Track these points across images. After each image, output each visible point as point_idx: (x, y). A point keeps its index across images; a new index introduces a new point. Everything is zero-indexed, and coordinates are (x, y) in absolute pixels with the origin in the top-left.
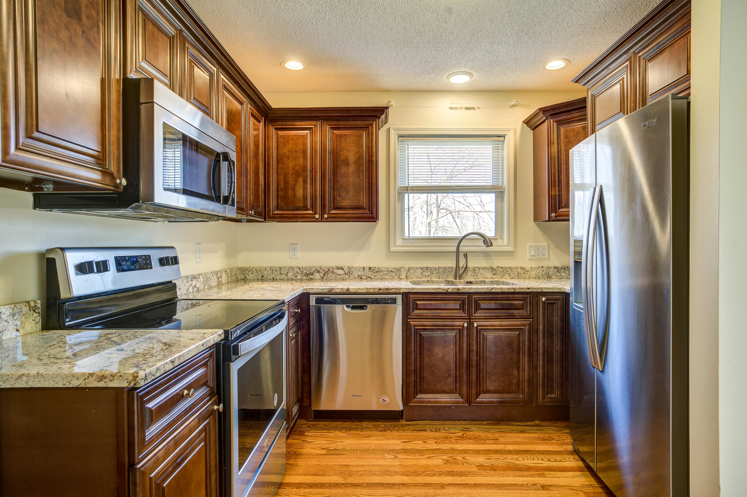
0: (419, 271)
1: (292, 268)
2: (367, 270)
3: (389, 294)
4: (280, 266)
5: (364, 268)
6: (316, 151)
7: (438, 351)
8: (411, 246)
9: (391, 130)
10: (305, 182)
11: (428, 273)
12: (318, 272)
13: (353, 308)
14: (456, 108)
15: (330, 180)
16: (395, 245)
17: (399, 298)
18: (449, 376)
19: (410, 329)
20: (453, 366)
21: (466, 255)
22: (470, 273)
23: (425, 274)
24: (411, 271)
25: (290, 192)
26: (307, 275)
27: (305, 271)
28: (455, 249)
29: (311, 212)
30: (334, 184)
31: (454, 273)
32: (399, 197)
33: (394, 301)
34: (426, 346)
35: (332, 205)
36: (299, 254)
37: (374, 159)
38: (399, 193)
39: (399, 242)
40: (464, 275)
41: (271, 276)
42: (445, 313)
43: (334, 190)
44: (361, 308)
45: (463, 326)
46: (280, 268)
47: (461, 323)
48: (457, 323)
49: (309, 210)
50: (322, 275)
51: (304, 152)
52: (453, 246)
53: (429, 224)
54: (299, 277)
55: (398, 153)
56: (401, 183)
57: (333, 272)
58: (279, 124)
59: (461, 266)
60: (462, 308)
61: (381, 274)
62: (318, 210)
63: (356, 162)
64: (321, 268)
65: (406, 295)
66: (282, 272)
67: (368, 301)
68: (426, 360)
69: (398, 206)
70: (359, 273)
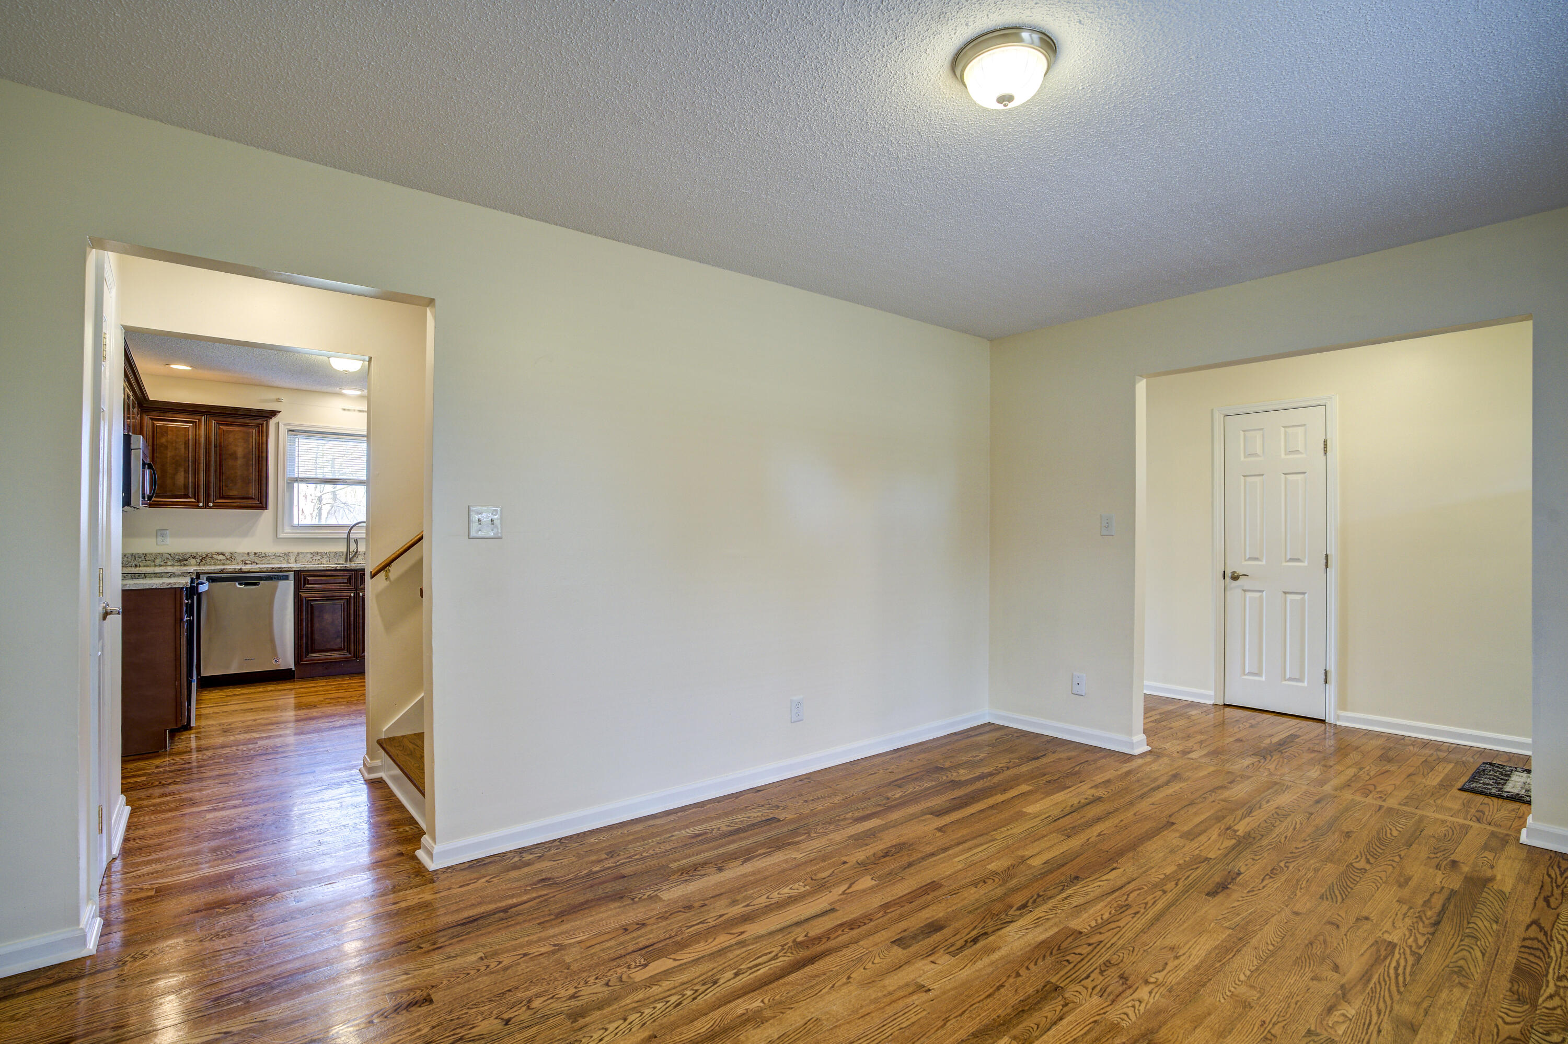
0: (309, 556)
1: (162, 554)
2: (252, 556)
3: (281, 572)
4: (144, 552)
5: (248, 553)
6: (199, 444)
7: (328, 617)
8: (301, 533)
9: (280, 424)
10: (186, 472)
11: (319, 557)
12: (194, 558)
13: (246, 584)
14: (349, 410)
15: (215, 472)
16: (283, 532)
17: (291, 575)
18: (338, 636)
19: (302, 601)
20: (341, 629)
21: (356, 541)
22: (360, 557)
23: (315, 558)
24: (301, 556)
25: (169, 481)
26: (180, 561)
27: (177, 557)
28: (346, 536)
29: (194, 500)
30: (220, 475)
31: (344, 557)
32: (288, 487)
33: (286, 578)
34: (316, 613)
35: (218, 495)
36: (169, 540)
37: (264, 455)
38: (288, 483)
39: (287, 529)
40: (355, 558)
41: (133, 563)
42: (333, 586)
43: (220, 481)
44: (255, 584)
45: (350, 596)
46: (146, 555)
47: (349, 594)
48: (345, 594)
49: (190, 498)
50: (199, 561)
51: (186, 444)
52: (344, 533)
53: (320, 499)
54: (169, 563)
55: (288, 444)
56: (289, 475)
57: (212, 557)
58: (155, 415)
59: (351, 550)
60: (349, 581)
61: (268, 558)
62: (202, 498)
63: (244, 457)
64: (197, 554)
65: (298, 573)
66: (147, 558)
67: (261, 578)
68: (317, 625)
69: (287, 495)
70: (243, 558)
